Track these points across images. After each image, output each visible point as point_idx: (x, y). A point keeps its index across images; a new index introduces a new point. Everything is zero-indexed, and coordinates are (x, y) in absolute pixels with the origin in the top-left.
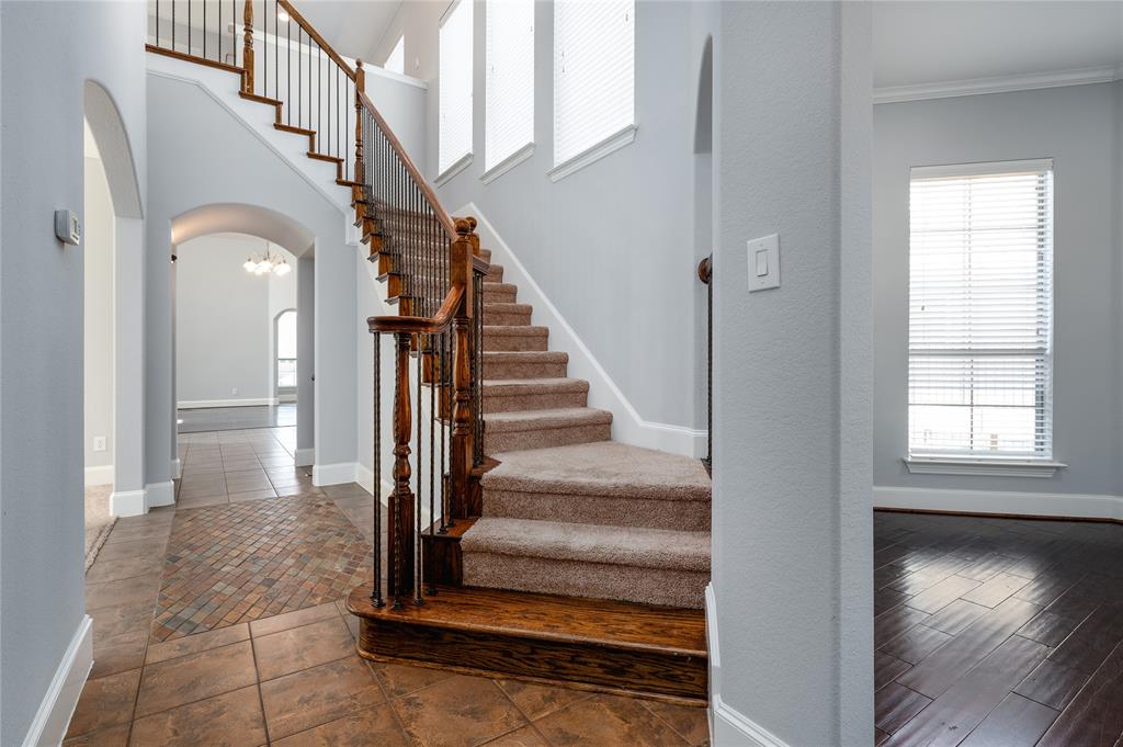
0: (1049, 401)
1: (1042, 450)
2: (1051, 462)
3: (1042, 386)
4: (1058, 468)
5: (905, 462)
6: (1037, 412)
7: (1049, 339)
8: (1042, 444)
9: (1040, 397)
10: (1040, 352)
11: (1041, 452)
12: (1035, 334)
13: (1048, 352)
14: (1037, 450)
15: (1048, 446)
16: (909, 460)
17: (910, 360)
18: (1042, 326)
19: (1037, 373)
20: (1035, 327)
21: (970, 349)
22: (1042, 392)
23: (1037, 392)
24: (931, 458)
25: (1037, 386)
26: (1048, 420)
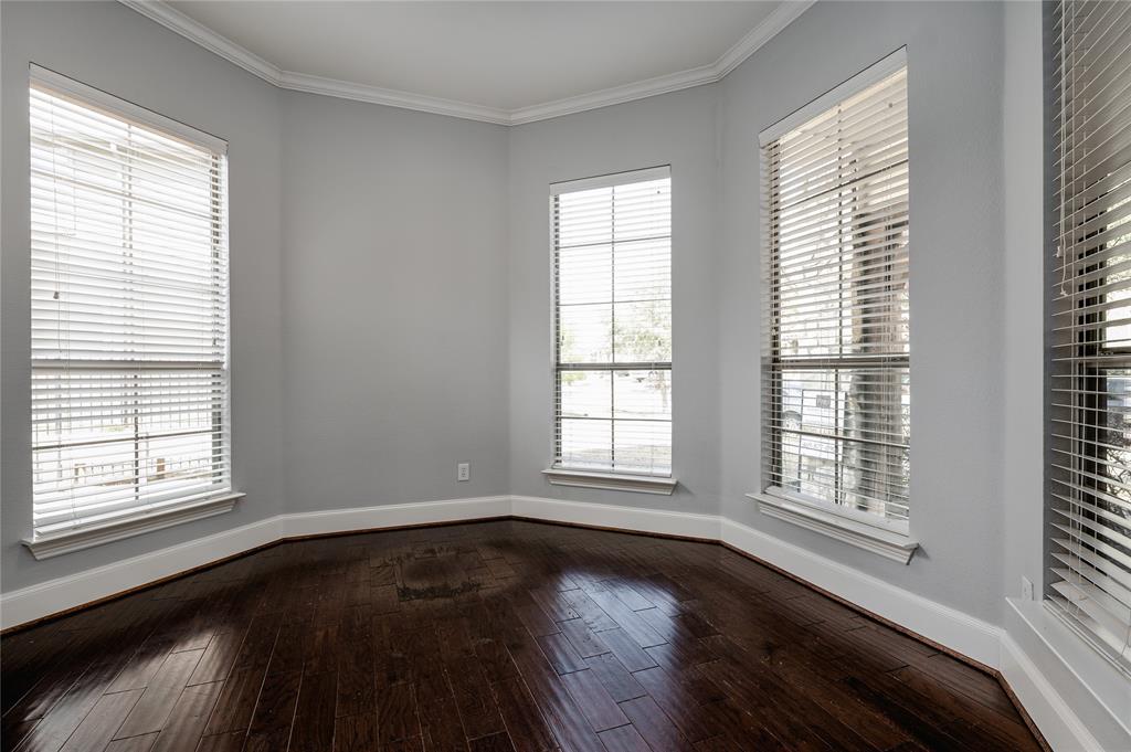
0: (226, 423)
1: (220, 481)
2: (230, 493)
3: (219, 406)
4: (236, 499)
5: (26, 548)
6: (214, 437)
7: (226, 351)
8: (220, 474)
9: (217, 419)
10: (216, 365)
11: (218, 484)
12: (211, 344)
13: (225, 366)
14: (215, 482)
15: (226, 476)
16: (35, 540)
17: (33, 377)
18: (220, 336)
19: (214, 391)
20: (211, 336)
21: (132, 361)
22: (220, 413)
23: (214, 414)
24: (75, 528)
25: (214, 406)
26: (226, 446)
